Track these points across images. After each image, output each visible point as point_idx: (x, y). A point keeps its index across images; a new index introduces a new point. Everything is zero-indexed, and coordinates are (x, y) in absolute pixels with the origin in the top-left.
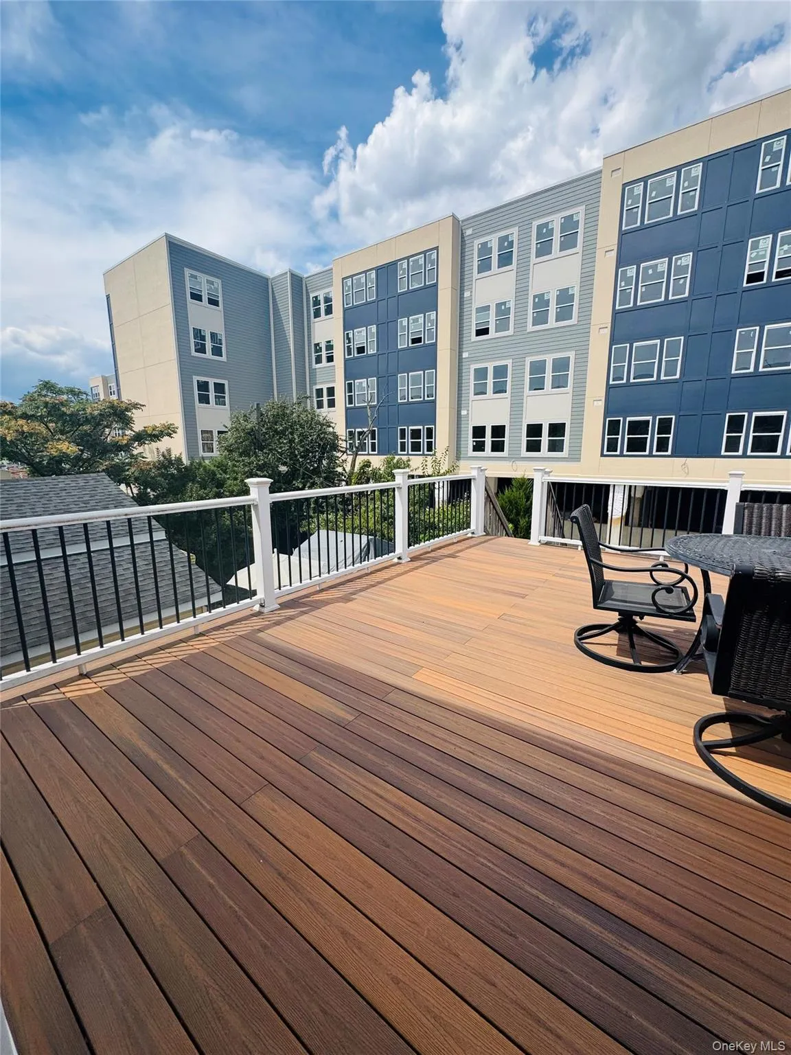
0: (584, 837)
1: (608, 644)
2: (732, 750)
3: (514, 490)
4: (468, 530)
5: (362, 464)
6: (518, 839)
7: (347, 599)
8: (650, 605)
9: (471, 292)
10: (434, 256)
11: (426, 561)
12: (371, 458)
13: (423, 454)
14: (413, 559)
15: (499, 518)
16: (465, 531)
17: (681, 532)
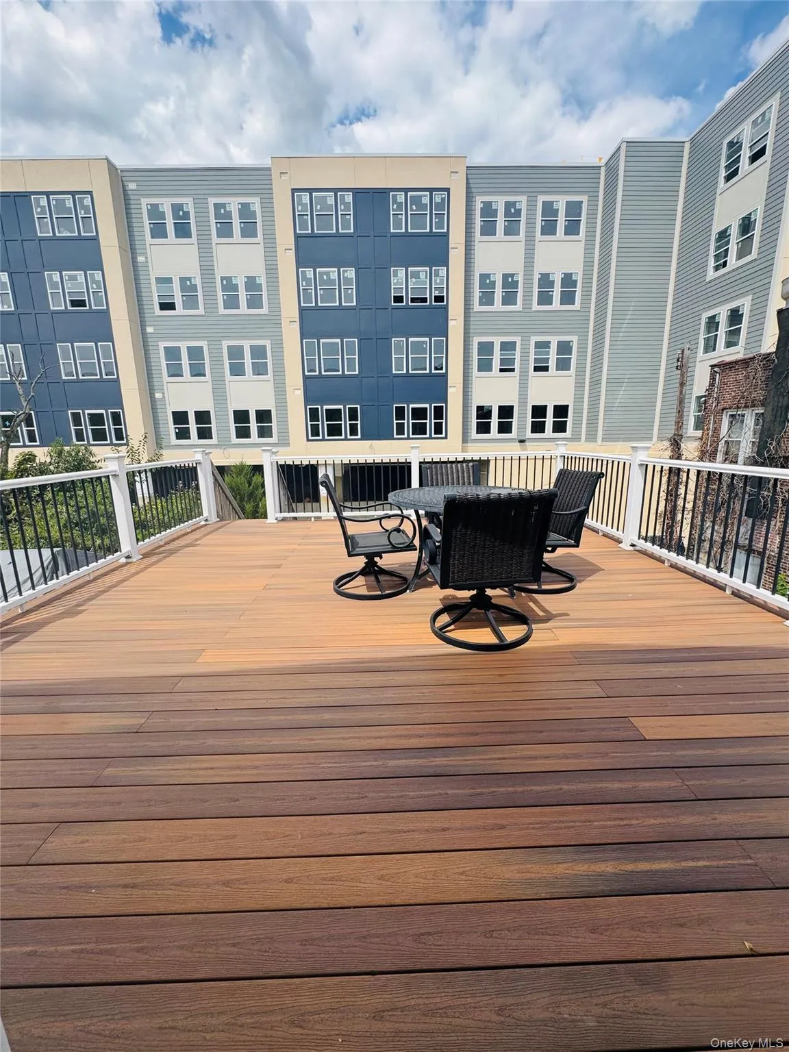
0: (387, 715)
1: (359, 585)
2: (452, 627)
3: (234, 476)
4: (201, 517)
5: (20, 458)
6: (344, 739)
7: (72, 612)
8: (388, 545)
9: (146, 258)
10: (88, 202)
11: (162, 555)
12: (36, 451)
13: (112, 444)
14: (146, 556)
15: (230, 502)
16: (198, 519)
17: (371, 502)
